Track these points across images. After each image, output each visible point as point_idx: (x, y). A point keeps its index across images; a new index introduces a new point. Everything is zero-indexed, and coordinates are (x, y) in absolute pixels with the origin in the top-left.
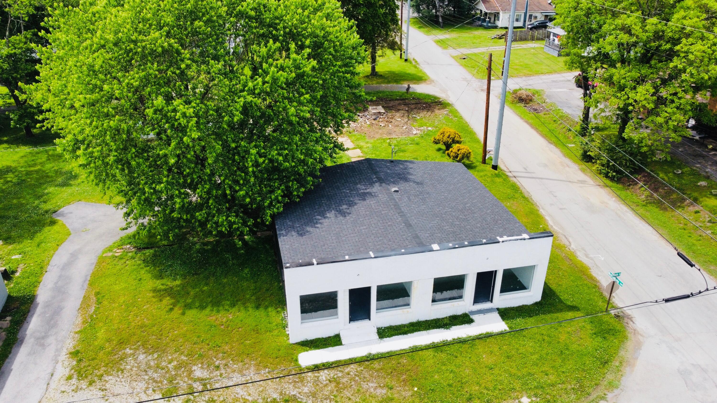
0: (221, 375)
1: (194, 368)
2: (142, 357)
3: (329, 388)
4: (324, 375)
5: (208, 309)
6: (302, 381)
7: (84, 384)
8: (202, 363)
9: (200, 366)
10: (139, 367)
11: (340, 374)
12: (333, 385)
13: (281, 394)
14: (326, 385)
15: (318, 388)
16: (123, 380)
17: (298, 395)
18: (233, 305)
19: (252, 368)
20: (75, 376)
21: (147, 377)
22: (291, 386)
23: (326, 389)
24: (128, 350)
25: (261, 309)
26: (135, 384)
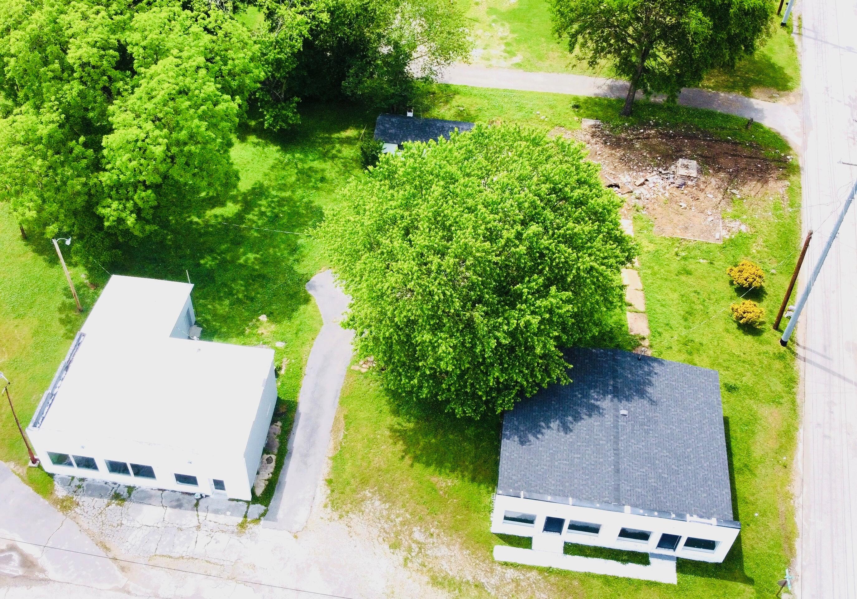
0: (433, 543)
1: (415, 529)
2: (377, 503)
3: (510, 587)
4: (510, 573)
5: (433, 467)
6: (492, 573)
7: (336, 516)
8: (421, 526)
9: (419, 528)
10: (374, 513)
11: (522, 577)
12: (514, 584)
13: (474, 578)
14: (508, 583)
15: (502, 583)
16: (363, 522)
17: (486, 584)
18: (453, 470)
19: (457, 546)
20: (330, 505)
21: (380, 526)
22: (483, 574)
23: (508, 587)
24: (367, 492)
25: (476, 484)
26: (371, 528)
